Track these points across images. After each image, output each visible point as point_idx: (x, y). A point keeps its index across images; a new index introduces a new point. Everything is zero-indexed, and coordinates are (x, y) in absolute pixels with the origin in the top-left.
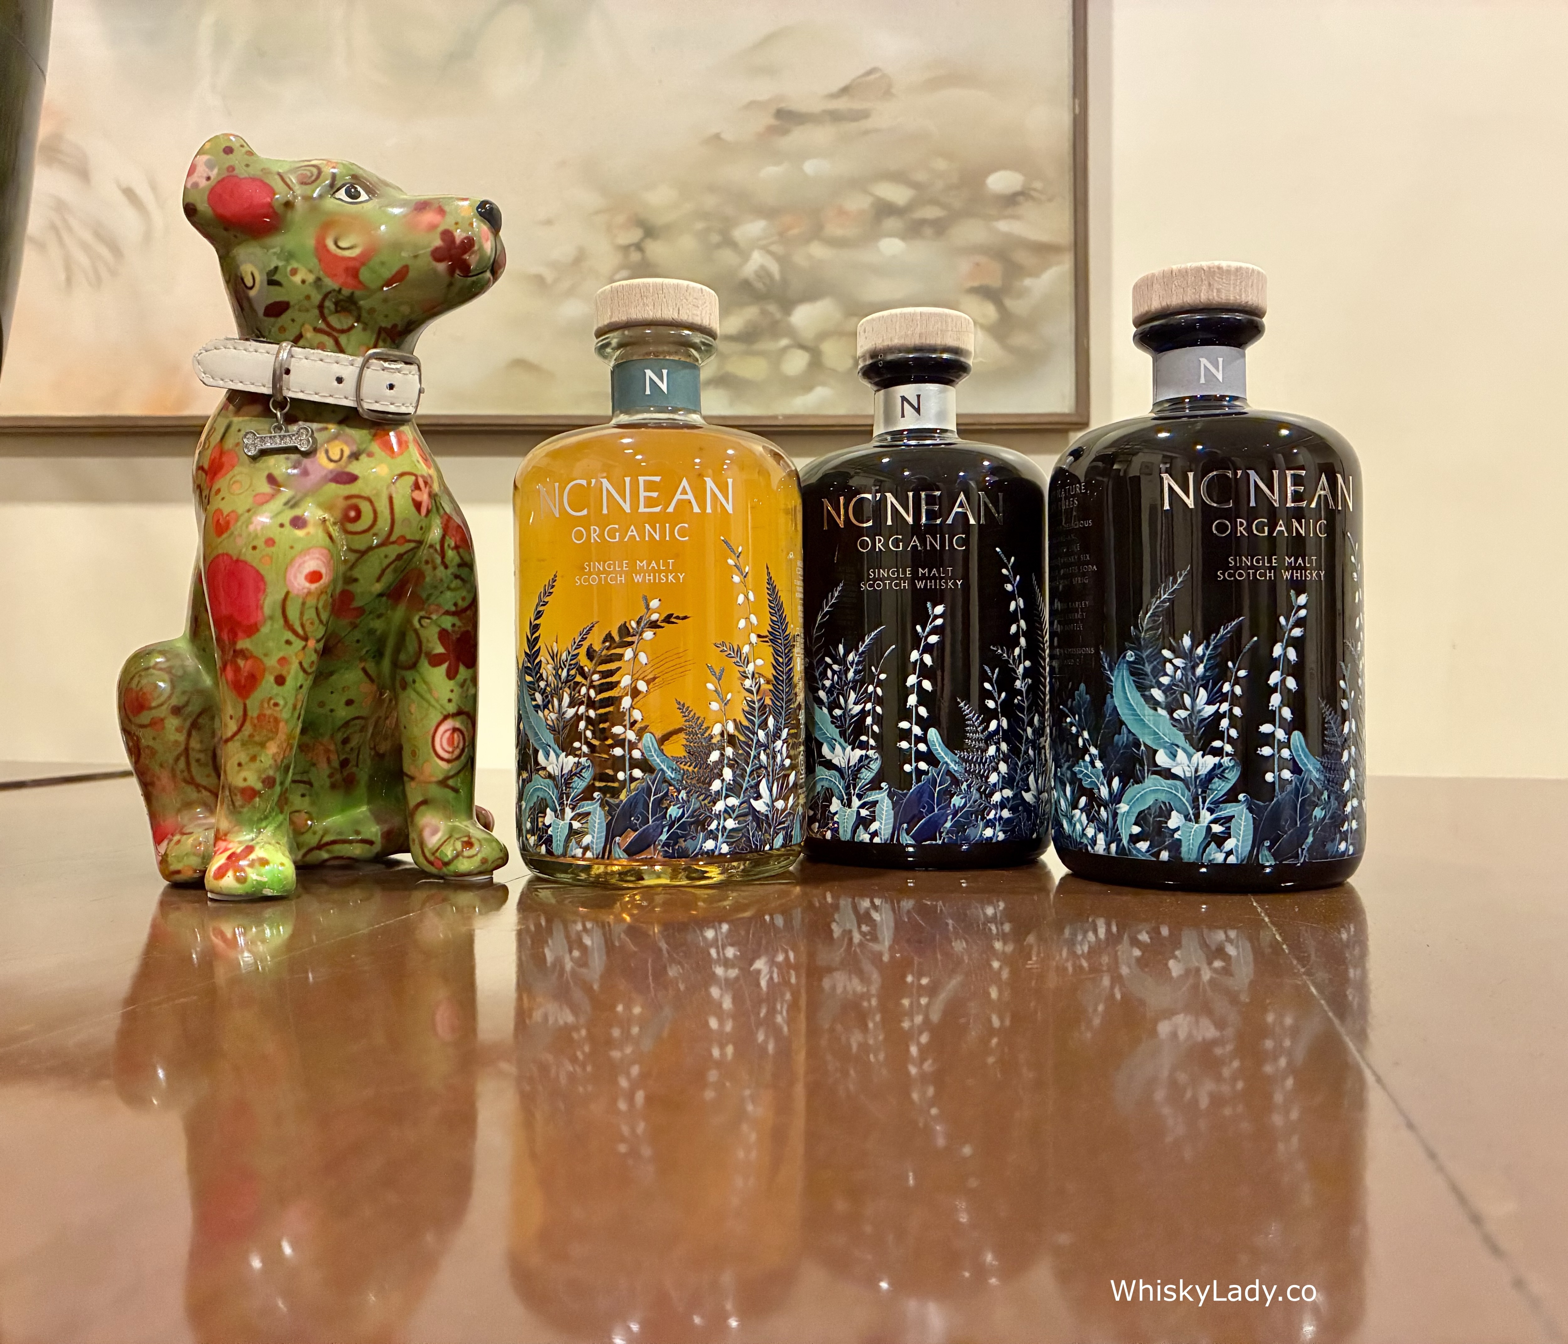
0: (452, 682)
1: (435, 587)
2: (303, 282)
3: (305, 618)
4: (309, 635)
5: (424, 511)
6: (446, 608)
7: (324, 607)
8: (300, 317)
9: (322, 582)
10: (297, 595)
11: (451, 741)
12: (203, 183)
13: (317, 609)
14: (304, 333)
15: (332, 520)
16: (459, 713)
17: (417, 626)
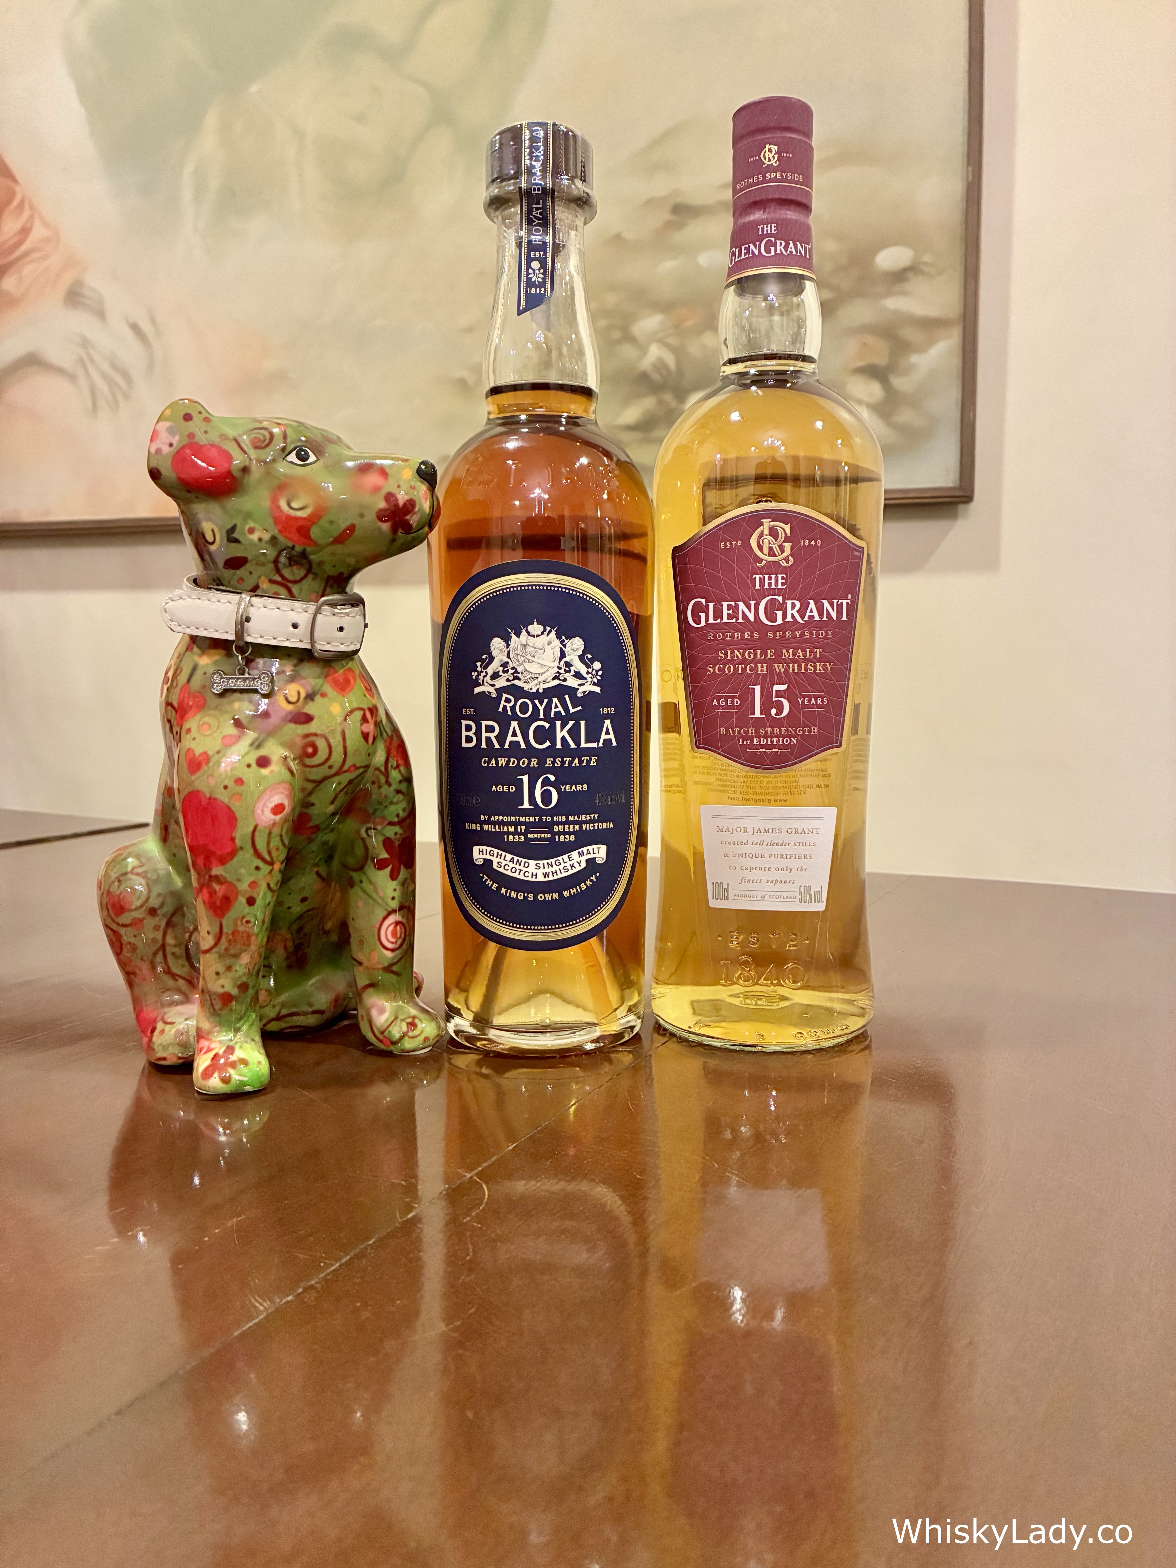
0: (395, 883)
1: (380, 803)
2: (260, 540)
3: (272, 845)
4: (275, 859)
5: (371, 739)
6: (390, 819)
7: (287, 833)
8: (257, 571)
9: (285, 812)
10: (264, 827)
11: (394, 934)
12: (166, 449)
13: (281, 836)
14: (260, 585)
15: (292, 756)
16: (401, 908)
17: (364, 835)
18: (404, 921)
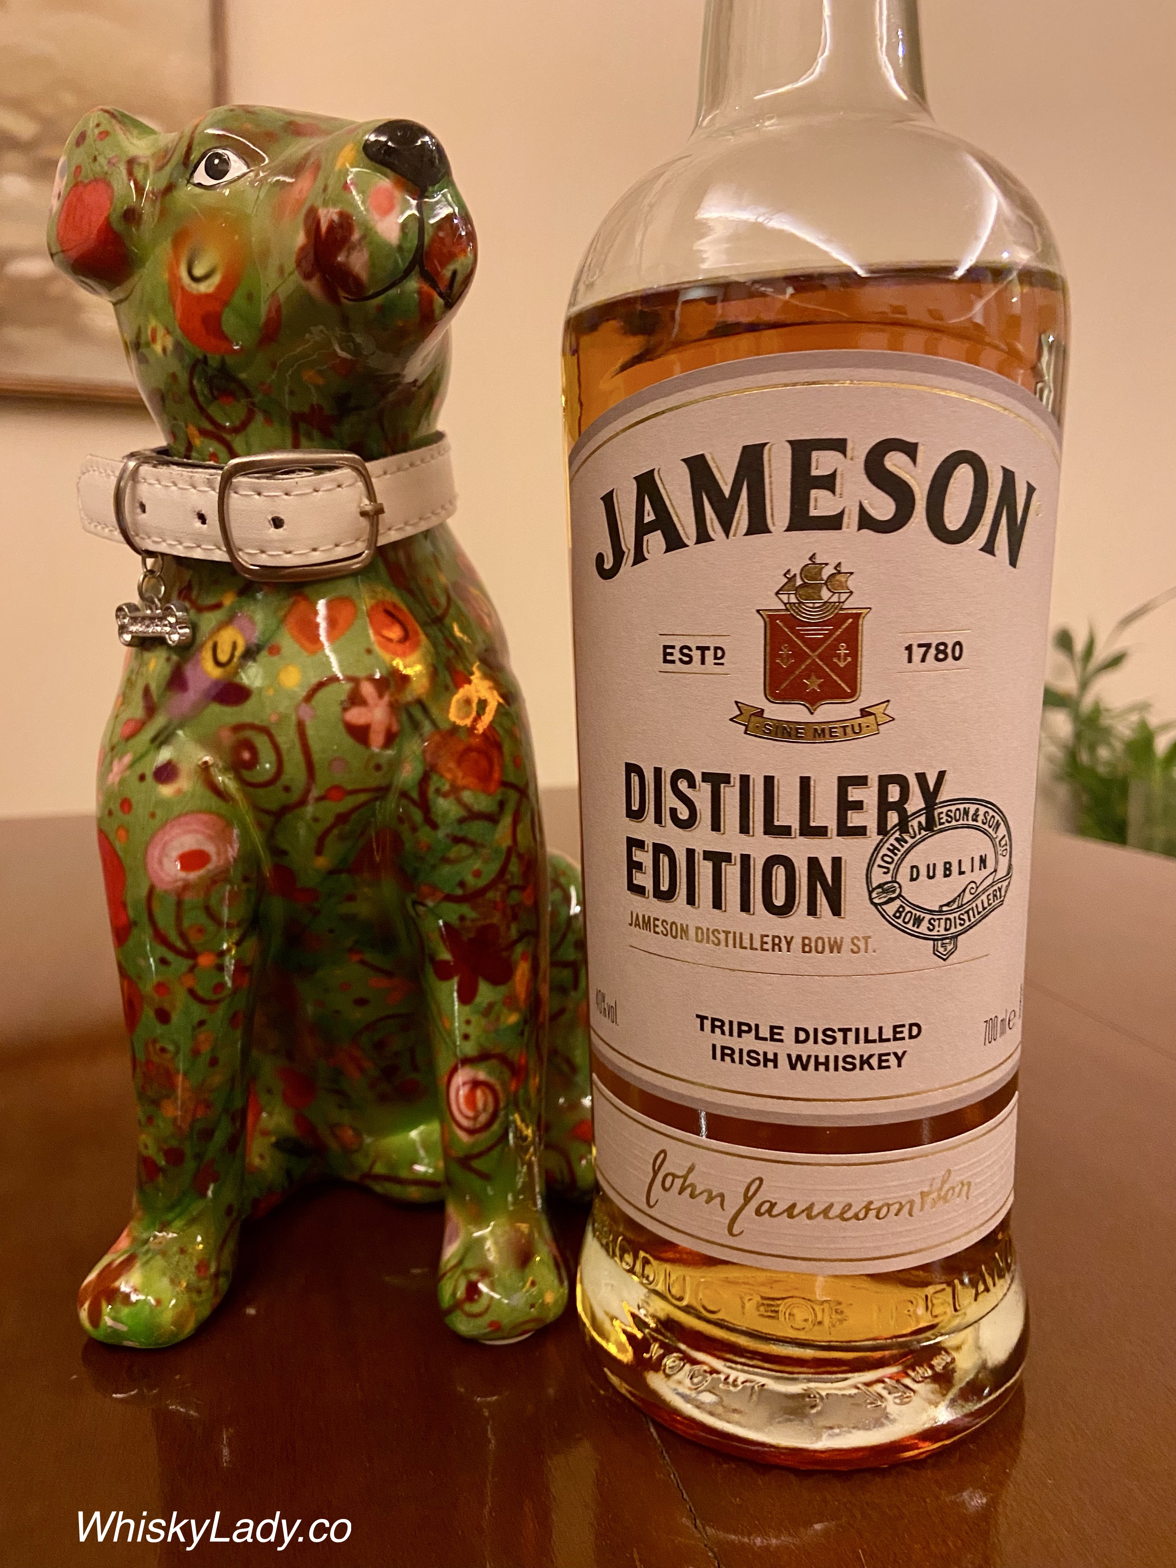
0: (467, 1009)
10: (168, 890)
12: (55, 206)
13: (211, 907)
14: (191, 440)
15: (218, 764)
18: (492, 1080)
